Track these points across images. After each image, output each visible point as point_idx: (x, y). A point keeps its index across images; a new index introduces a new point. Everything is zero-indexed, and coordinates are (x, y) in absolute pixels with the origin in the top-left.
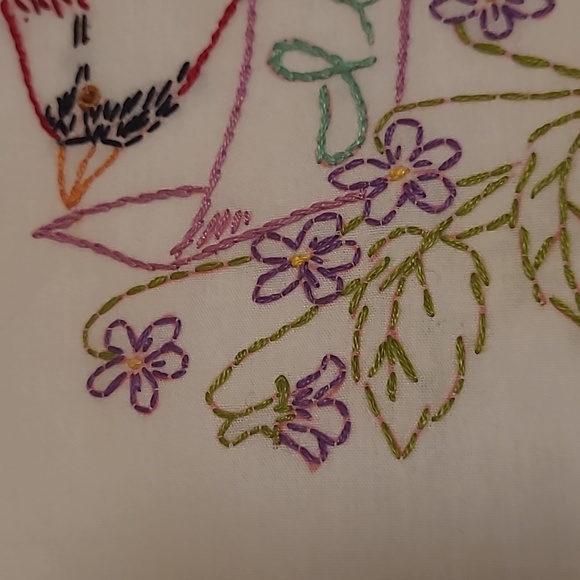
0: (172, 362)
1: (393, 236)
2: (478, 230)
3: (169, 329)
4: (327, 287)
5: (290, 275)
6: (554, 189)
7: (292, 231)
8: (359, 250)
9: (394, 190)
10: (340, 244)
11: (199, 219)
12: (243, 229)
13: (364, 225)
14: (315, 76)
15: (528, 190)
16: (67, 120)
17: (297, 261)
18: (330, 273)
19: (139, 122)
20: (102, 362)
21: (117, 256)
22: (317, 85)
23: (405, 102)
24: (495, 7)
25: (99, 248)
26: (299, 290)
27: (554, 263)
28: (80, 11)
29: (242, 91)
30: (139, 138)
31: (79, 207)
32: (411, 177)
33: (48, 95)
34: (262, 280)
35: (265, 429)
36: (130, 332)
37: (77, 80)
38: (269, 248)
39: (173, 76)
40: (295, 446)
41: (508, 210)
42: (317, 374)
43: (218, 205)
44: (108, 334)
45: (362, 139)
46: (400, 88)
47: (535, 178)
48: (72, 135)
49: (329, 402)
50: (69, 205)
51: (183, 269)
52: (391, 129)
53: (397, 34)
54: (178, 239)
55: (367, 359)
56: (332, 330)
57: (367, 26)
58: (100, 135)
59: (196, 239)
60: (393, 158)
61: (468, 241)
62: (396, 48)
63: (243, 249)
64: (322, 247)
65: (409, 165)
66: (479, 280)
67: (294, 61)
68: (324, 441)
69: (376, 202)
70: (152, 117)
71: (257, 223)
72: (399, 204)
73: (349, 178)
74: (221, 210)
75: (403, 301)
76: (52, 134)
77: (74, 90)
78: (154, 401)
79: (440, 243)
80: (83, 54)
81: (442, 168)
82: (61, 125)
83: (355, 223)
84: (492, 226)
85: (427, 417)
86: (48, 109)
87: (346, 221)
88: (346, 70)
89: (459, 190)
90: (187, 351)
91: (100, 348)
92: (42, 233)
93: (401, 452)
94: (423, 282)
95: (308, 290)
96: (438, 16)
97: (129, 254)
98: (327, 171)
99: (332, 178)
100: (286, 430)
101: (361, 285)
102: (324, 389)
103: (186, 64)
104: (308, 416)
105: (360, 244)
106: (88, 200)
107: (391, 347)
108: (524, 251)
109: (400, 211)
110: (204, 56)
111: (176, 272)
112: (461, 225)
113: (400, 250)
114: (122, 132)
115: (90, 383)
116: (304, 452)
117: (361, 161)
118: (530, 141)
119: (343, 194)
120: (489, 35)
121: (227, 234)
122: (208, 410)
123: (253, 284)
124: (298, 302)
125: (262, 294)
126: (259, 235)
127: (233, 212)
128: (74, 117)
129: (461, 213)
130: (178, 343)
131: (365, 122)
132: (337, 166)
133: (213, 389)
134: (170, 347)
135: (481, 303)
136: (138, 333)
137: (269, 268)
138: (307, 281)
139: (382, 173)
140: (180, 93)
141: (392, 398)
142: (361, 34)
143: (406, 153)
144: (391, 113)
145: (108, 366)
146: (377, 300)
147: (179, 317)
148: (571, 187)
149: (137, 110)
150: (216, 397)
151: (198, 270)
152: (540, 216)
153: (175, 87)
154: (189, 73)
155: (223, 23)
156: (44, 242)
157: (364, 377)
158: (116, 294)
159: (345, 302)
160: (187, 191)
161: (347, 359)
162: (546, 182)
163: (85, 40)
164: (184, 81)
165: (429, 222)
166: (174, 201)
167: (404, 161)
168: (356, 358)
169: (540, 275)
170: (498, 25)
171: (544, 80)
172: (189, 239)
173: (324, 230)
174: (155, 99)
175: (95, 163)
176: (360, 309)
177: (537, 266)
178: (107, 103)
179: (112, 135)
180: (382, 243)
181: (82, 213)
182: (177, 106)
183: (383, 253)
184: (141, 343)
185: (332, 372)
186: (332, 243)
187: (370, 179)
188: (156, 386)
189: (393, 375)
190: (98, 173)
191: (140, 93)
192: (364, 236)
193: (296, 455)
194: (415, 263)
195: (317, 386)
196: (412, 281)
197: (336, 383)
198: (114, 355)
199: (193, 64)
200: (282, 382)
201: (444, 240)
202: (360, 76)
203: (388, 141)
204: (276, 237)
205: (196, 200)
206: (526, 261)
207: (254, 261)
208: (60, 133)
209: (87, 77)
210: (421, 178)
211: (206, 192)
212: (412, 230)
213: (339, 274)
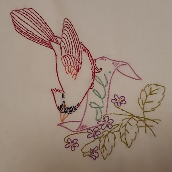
0: (77, 145)
1: (105, 131)
2: (115, 132)
3: (76, 140)
4: (96, 137)
5: (92, 135)
6: (124, 127)
7: (92, 129)
8: (100, 133)
9: (105, 125)
10: (98, 132)
11: (80, 126)
12: (86, 128)
13: (101, 129)
14: (96, 108)
15: (121, 127)
16: (61, 109)
17: (93, 133)
18: (97, 135)
19: (72, 111)
20: (67, 144)
21: (69, 129)
22: (96, 109)
23: (107, 113)
24: (119, 102)
25: (66, 128)
26: (93, 137)
27: (124, 136)
28: (63, 93)
29: (86, 108)
30: (72, 113)
31: (63, 122)
32: (107, 124)
33: (59, 105)
34: (88, 135)
35: (88, 155)
36: (71, 140)
37: (63, 103)
38: (89, 131)
39: (77, 105)
40: (92, 157)
41: (119, 130)
42: (95, 149)
43: (82, 124)
44: (68, 140)
45: (101, 118)
46: (106, 111)
47: (122, 126)
48: (62, 111)
49: (96, 152)
50: (62, 121)
51: (78, 132)
52: (105, 117)
53: (107, 104)
54: (77, 128)
55: (101, 147)
56: (97, 143)
57: (103, 102)
58: (66, 112)
59: (80, 128)
60: (105, 121)
61: (114, 133)
62: (106, 106)
63: (86, 131)
64: (96, 132)
65: (107, 122)
66: (115, 138)
67: (93, 105)
68: (96, 157)
69: (103, 127)
70: (74, 110)
71: (88, 127)
72: (106, 127)
73: (99, 123)
74: (83, 125)
75: (105, 140)
76: (59, 110)
77: (62, 105)
78: (74, 150)
79: (110, 133)
80: (64, 99)
81: (111, 123)
82: (60, 109)
83: (100, 129)
84: (117, 131)
85: (108, 155)
86: (59, 107)
87: (99, 129)
88: (100, 108)
89: (113, 126)
90: (78, 144)
91: (67, 142)
92: (58, 125)
93: (104, 159)
94: (108, 138)
95: (94, 137)
96: (112, 102)
97: (70, 129)
98: (97, 121)
99: (97, 123)
100: (91, 155)
101: (100, 138)
102: (96, 151)
103: (78, 103)
104: (94, 154)
105: (101, 132)
106: (65, 121)
107: (104, 146)
108: (120, 135)
109: (106, 128)
110: (81, 103)
111: (77, 133)
112: (113, 131)
113: (106, 133)
114: (69, 112)
115: (65, 146)
116: (93, 158)
117: (101, 121)
118: (122, 121)
119: (99, 125)
120: (118, 106)
121: (84, 128)
122: (81, 152)
123: (87, 136)
124: (92, 139)
125: (88, 137)
126: (88, 129)
127: (85, 125)
128: (62, 109)
129: (113, 129)
130: (77, 142)
131: (102, 115)
132: (98, 121)
133: (82, 149)
134: (76, 143)
135: (115, 141)
136: (72, 140)
137: (89, 134)
138: (94, 136)
139: (104, 123)
140: (78, 107)
141: (104, 152)
142: (102, 103)
143: (107, 121)
144: (105, 115)
145: (68, 144)
146: (102, 139)
147: (78, 139)
148: (126, 127)
149: (72, 109)
150: (82, 150)
151: (80, 133)
152: (122, 131)
153: (77, 107)
154: (79, 105)
155: (83, 98)
156: (58, 126)
157: (101, 149)
158: (69, 135)
159: (99, 139)
160: (78, 122)
161: (99, 147)
162: (124, 126)
163: (64, 97)
164: (78, 106)
165: (109, 130)
166: (77, 123)
167: (106, 122)
168: (100, 147)
169: (122, 138)
170: (119, 105)
171: (124, 113)
172: (79, 128)
173: (96, 129)
174: (74, 108)
175: (66, 116)
176: (100, 141)
177: (122, 137)
178: (67, 107)
179: (68, 112)
180: (103, 132)
181: (64, 123)
182: (77, 109)
183: (104, 133)
184: (72, 142)
185: (97, 148)
186: (97, 131)
187: (102, 123)
188: (74, 148)
189: (104, 149)
190: (66, 117)
191: (72, 107)
192: (101, 131)
193: (92, 159)
194: (107, 135)
195: (95, 150)
196: (107, 137)
197: (97, 150)
198: (69, 143)
199: (79, 103)
200: (90, 149)
201: (111, 133)
202: (101, 108)
203: (105, 118)
204: (90, 129)
205: (80, 123)
206: (120, 136)
207: (87, 133)
208: (60, 110)
209: (64, 103)
210: (109, 124)
211: (81, 122)
212: (107, 131)
213: (98, 136)
